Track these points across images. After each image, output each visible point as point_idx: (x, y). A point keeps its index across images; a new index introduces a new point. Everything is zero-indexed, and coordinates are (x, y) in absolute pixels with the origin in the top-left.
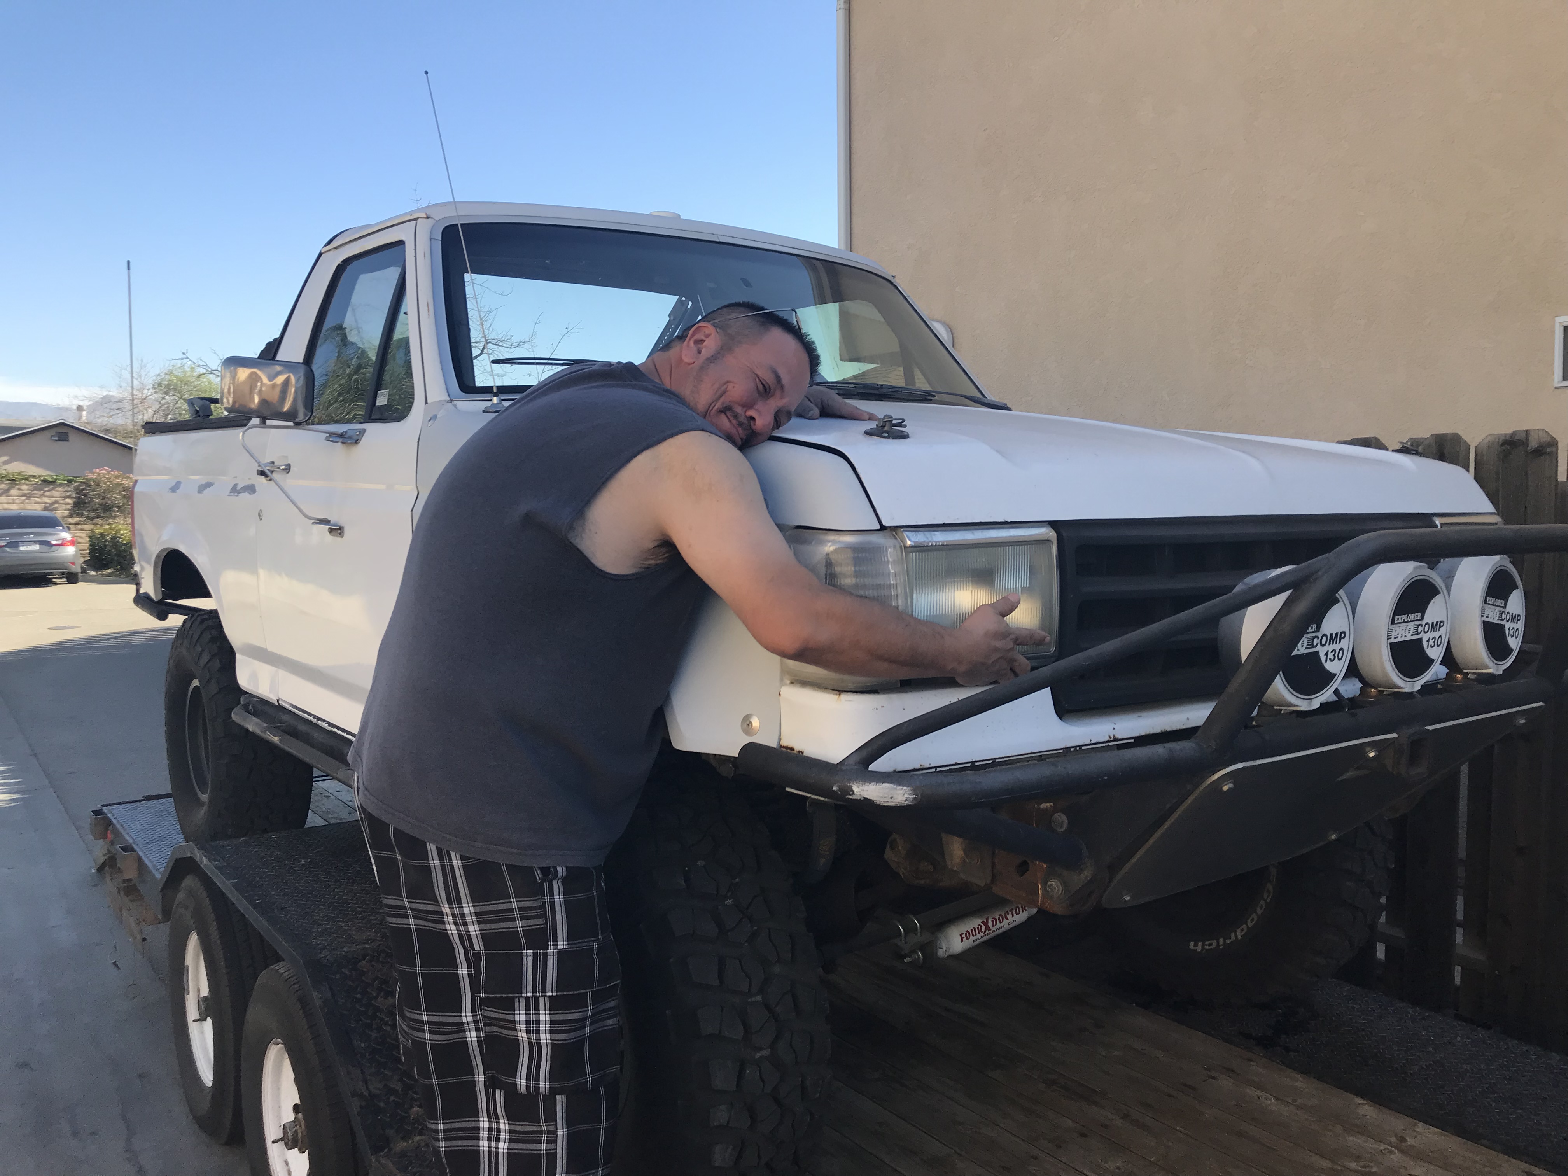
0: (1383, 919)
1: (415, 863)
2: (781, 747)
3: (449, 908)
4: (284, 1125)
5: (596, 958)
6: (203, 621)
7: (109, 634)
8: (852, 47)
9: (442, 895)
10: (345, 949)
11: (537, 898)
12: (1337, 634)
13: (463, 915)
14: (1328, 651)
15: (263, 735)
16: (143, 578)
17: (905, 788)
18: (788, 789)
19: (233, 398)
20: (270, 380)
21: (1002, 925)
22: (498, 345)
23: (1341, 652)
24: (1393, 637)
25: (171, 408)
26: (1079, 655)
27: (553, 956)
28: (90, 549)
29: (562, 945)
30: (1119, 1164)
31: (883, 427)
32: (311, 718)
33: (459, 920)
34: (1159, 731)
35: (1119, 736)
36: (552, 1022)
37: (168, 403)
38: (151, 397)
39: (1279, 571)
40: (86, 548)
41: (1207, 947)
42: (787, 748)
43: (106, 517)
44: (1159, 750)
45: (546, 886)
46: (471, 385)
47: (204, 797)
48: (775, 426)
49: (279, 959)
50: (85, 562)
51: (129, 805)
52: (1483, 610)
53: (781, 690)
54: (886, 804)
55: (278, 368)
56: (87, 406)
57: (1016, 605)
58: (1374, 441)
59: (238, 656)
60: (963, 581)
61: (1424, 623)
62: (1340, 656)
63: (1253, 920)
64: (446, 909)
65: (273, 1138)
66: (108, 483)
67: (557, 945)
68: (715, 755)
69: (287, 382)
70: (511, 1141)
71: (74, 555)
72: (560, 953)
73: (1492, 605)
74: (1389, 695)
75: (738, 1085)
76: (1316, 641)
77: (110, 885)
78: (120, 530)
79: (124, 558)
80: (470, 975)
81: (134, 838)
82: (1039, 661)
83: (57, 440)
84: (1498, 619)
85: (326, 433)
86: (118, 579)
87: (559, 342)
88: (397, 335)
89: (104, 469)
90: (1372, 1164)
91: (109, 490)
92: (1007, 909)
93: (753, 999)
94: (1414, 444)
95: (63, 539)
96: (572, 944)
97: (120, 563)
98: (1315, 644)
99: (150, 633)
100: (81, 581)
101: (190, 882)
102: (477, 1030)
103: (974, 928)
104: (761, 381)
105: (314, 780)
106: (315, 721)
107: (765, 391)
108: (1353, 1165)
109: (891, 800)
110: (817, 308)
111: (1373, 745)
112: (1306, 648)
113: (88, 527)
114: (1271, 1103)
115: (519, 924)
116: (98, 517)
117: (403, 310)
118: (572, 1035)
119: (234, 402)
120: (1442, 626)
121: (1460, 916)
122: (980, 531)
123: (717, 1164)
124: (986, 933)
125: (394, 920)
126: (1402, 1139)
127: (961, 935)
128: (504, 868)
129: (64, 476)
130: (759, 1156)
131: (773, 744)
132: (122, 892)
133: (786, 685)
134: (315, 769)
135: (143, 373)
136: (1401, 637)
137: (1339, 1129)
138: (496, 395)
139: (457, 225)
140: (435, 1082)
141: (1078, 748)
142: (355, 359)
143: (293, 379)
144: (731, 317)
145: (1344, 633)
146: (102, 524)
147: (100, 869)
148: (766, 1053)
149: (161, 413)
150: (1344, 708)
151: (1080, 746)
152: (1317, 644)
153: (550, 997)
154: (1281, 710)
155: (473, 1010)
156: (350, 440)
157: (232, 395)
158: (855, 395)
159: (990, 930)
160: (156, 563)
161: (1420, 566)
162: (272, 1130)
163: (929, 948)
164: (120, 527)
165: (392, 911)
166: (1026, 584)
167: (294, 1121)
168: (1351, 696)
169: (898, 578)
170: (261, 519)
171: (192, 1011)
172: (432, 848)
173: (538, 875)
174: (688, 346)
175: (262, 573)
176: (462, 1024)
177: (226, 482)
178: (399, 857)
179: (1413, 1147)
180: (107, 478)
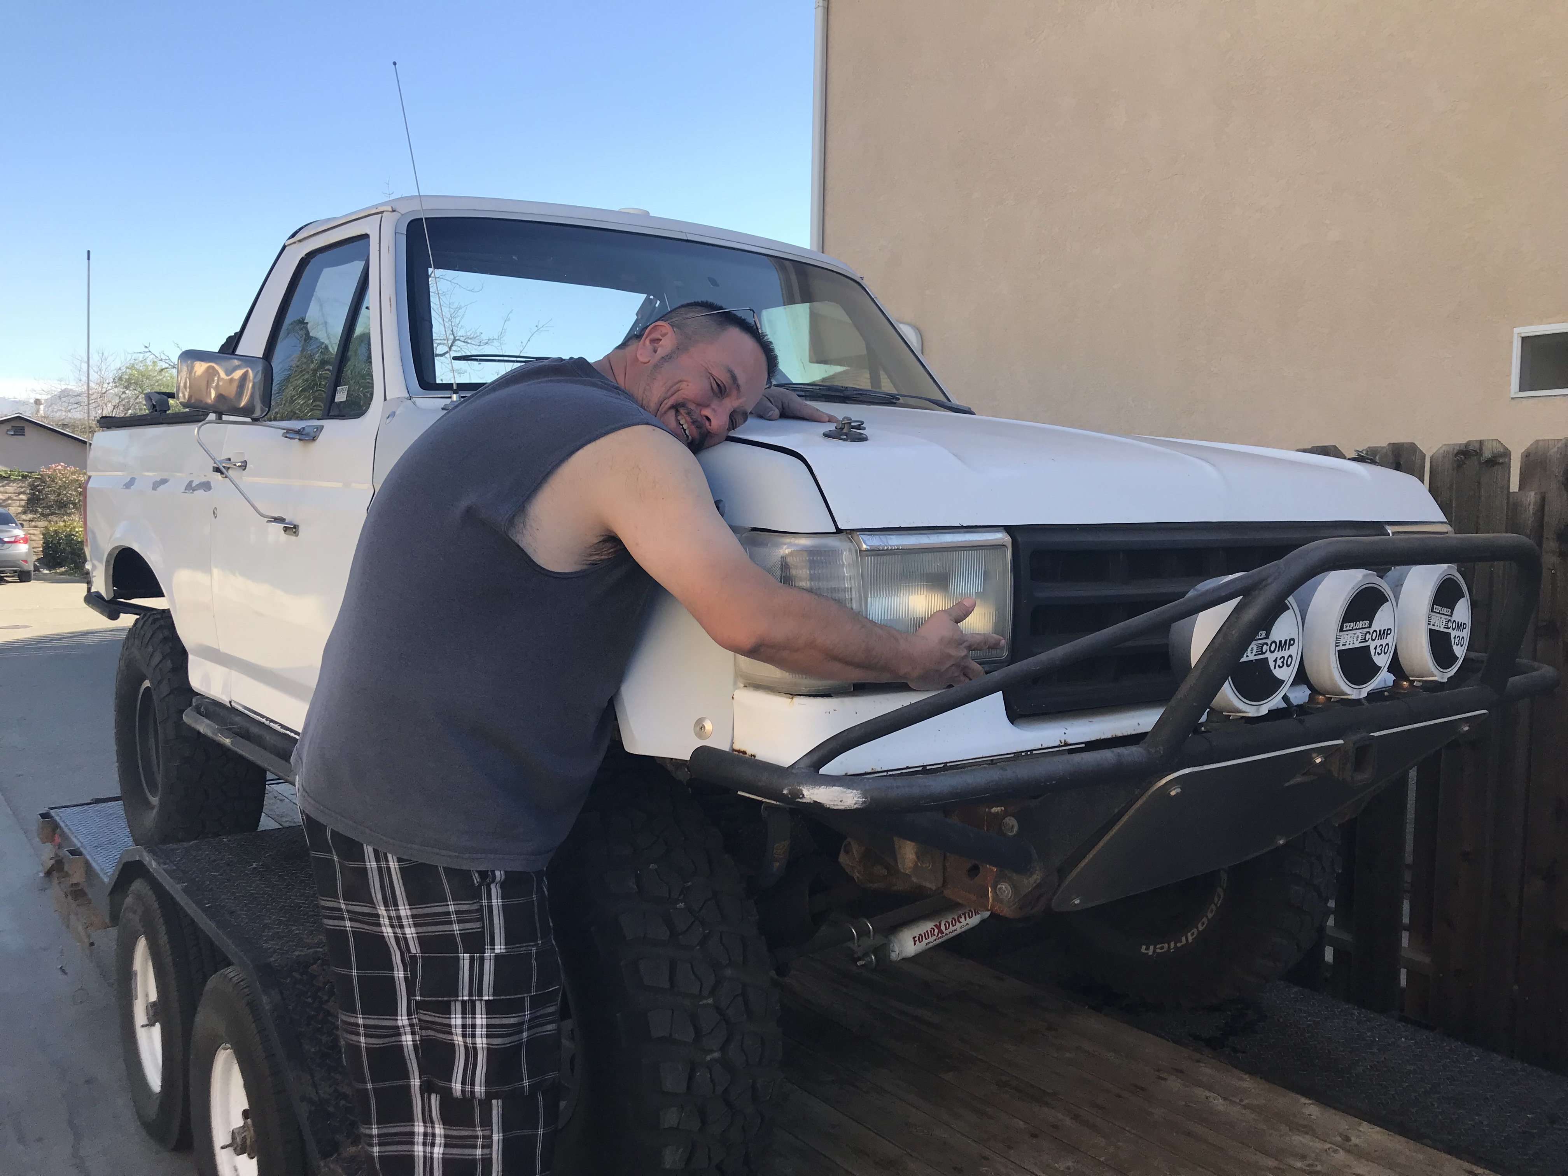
0: (1331, 922)
1: (352, 865)
2: (734, 750)
3: (386, 910)
4: (233, 1131)
5: (534, 963)
6: (155, 621)
7: (60, 634)
8: (830, 45)
9: (378, 897)
10: (297, 953)
11: (475, 901)
12: (1286, 641)
13: (399, 918)
14: (1277, 658)
15: (215, 737)
16: (95, 576)
17: (855, 791)
18: (739, 793)
19: (189, 392)
20: (227, 375)
21: (955, 928)
22: (467, 342)
23: (1290, 659)
24: (1341, 644)
25: (131, 403)
26: (1031, 659)
27: (490, 959)
28: (43, 547)
29: (499, 949)
30: (1070, 1164)
31: (842, 429)
32: (264, 720)
33: (395, 922)
34: (1110, 736)
35: (1070, 741)
36: (488, 1026)
37: (128, 398)
38: (111, 391)
39: (1231, 577)
40: (40, 546)
41: (1158, 951)
42: (739, 751)
43: (60, 514)
44: (1107, 756)
45: (484, 889)
46: (432, 382)
47: (155, 800)
48: (731, 426)
49: (229, 964)
50: (38, 560)
51: (77, 808)
52: (1430, 618)
53: (735, 693)
54: (836, 808)
55: (236, 362)
56: (45, 400)
57: (971, 609)
58: (1333, 449)
59: (190, 657)
60: (918, 585)
61: (1371, 631)
62: (1289, 663)
63: (1203, 924)
64: (382, 911)
65: (222, 1144)
66: (64, 479)
67: (494, 949)
68: (672, 759)
69: (244, 377)
70: (446, 1146)
71: (26, 553)
72: (497, 957)
73: (1439, 613)
74: (1337, 702)
75: (688, 1088)
76: (1265, 648)
77: (56, 890)
78: (74, 527)
79: (79, 556)
80: (406, 978)
81: (82, 841)
82: (990, 665)
83: (12, 435)
84: (1444, 628)
85: (284, 429)
86: (72, 577)
87: (529, 340)
88: (359, 330)
89: (60, 465)
90: (1316, 1163)
91: (64, 487)
92: (960, 912)
93: (705, 1002)
94: (1369, 453)
95: (16, 536)
96: (509, 948)
97: (74, 562)
98: (1264, 651)
99: (103, 634)
100: (35, 579)
101: (138, 885)
102: (413, 1033)
103: (927, 931)
104: (714, 379)
105: (267, 783)
106: (267, 723)
107: (720, 391)
108: (1299, 1164)
109: (841, 803)
110: (785, 308)
111: (1319, 751)
112: (1255, 655)
113: (42, 524)
114: (1219, 1104)
115: (456, 927)
116: (52, 514)
117: (365, 305)
118: (507, 1040)
119: (190, 397)
120: (1390, 634)
121: (1406, 920)
122: (936, 535)
123: (668, 1166)
124: (939, 936)
125: (331, 922)
126: (1348, 1139)
127: (914, 938)
128: (442, 871)
129: (19, 472)
130: (709, 1158)
131: (726, 748)
132: (69, 897)
133: (739, 688)
134: (268, 773)
135: (104, 367)
136: (1350, 644)
137: (1284, 1128)
138: (455, 392)
139: (422, 219)
140: (370, 1086)
141: (1029, 753)
142: (318, 355)
143: (251, 374)
144: (688, 316)
145: (1293, 640)
146: (57, 521)
147: (48, 873)
148: (716, 1055)
149: (121, 408)
150: (1292, 715)
151: (1031, 751)
152: (1267, 650)
153: (486, 1001)
154: (1230, 716)
155: (409, 1014)
156: (307, 437)
157: (188, 390)
158: (819, 397)
159: (942, 933)
160: (108, 561)
161: (1370, 574)
162: (220, 1136)
163: (882, 951)
164: (73, 523)
165: (327, 913)
166: (980, 589)
167: (243, 1127)
168: (1301, 702)
169: (853, 582)
170: (216, 517)
171: (140, 1016)
172: (369, 850)
173: (476, 879)
174: (644, 344)
175: (215, 572)
176: (398, 1027)
177: (180, 479)
178: (336, 858)
179: (1356, 1145)
180: (62, 474)
